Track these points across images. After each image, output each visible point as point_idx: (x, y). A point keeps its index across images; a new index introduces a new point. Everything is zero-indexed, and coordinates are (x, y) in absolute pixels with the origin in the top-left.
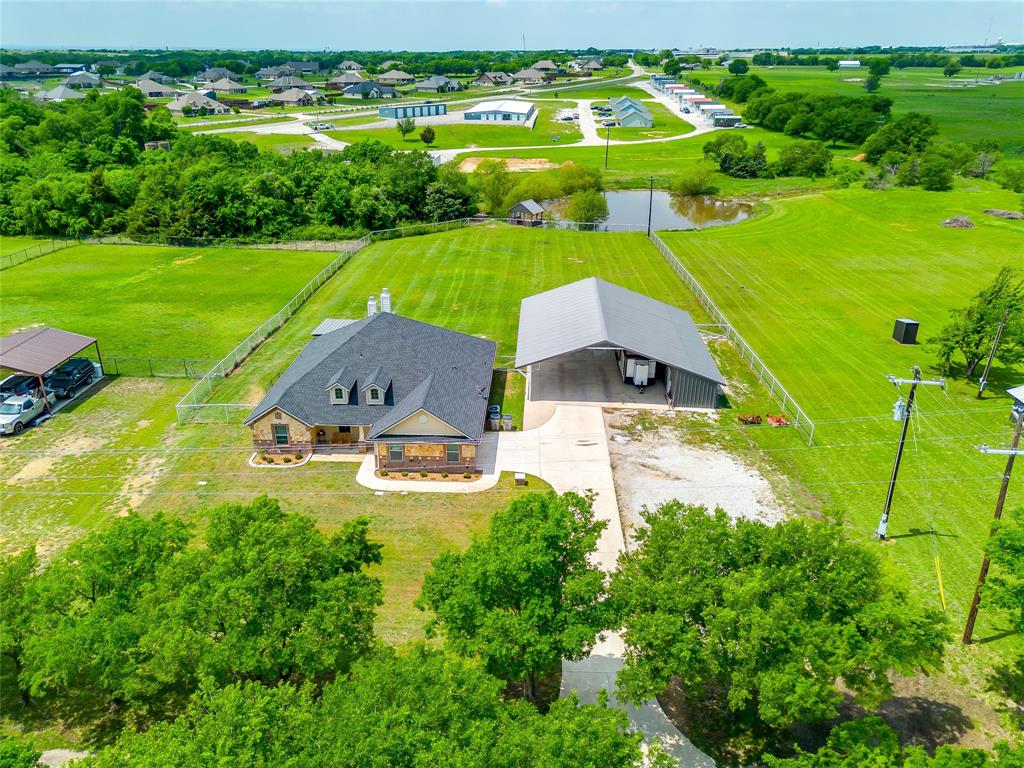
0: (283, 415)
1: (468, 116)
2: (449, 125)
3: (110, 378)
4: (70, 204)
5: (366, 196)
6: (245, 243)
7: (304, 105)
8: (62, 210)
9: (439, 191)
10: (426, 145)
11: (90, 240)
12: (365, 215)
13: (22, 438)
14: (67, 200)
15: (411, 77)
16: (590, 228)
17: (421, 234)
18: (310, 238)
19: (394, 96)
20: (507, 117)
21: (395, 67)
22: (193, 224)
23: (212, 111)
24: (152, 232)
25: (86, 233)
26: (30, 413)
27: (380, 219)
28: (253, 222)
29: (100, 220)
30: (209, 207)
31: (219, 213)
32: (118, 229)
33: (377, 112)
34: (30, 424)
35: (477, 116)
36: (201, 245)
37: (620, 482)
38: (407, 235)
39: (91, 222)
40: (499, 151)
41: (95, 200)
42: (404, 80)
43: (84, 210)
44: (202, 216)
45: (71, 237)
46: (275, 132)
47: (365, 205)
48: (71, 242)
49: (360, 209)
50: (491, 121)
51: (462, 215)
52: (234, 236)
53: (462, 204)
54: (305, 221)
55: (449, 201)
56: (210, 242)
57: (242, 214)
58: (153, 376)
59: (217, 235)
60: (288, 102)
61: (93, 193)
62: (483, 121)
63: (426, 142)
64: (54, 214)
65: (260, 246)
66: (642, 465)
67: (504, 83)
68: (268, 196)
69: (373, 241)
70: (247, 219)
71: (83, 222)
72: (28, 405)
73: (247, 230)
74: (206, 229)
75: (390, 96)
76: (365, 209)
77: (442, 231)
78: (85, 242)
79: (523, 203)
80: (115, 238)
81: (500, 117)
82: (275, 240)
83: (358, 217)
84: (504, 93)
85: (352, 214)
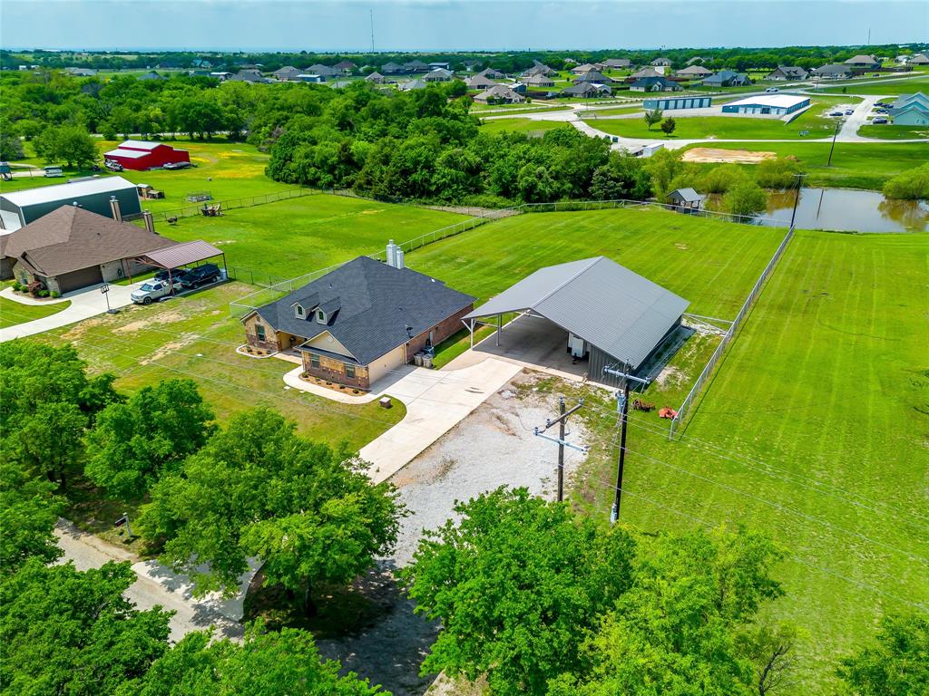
0: (261, 319)
1: (725, 109)
2: (703, 117)
3: (230, 280)
4: (323, 164)
5: (529, 173)
6: (425, 204)
7: (589, 97)
8: (319, 168)
9: (603, 174)
10: (666, 134)
11: (331, 192)
12: (525, 189)
13: (146, 307)
14: (322, 161)
15: (710, 72)
16: (744, 220)
17: (573, 210)
18: (476, 205)
19: (674, 90)
20: (766, 110)
21: (698, 63)
22: (391, 185)
23: (510, 101)
24: (366, 189)
25: (330, 185)
26: (159, 293)
27: (538, 194)
28: (434, 188)
29: (341, 177)
30: (406, 173)
31: (411, 179)
32: (349, 185)
33: (642, 104)
34: (156, 300)
35: (736, 109)
36: (394, 202)
37: (462, 426)
38: (559, 210)
39: (335, 178)
40: (723, 143)
41: (340, 162)
42: (701, 74)
43: (332, 169)
44: (399, 180)
45: (320, 188)
46: (545, 119)
47: (526, 181)
48: (320, 191)
49: (522, 184)
50: (749, 114)
51: (620, 196)
52: (420, 197)
53: (623, 187)
54: (479, 191)
55: (611, 183)
56: (400, 200)
57: (427, 181)
58: (253, 284)
59: (408, 195)
60: (576, 94)
61: (339, 157)
62: (741, 114)
63: (666, 132)
64: (313, 170)
65: (435, 207)
66: (498, 418)
67: (799, 78)
68: (451, 168)
69: (526, 212)
70: (431, 185)
71: (329, 177)
72: (158, 287)
73: (429, 194)
74: (399, 190)
75: (670, 89)
76: (525, 184)
77: (594, 209)
78: (328, 192)
79: (679, 191)
80: (344, 192)
81: (758, 111)
82: (448, 203)
83: (519, 191)
84: (791, 87)
85: (516, 188)
